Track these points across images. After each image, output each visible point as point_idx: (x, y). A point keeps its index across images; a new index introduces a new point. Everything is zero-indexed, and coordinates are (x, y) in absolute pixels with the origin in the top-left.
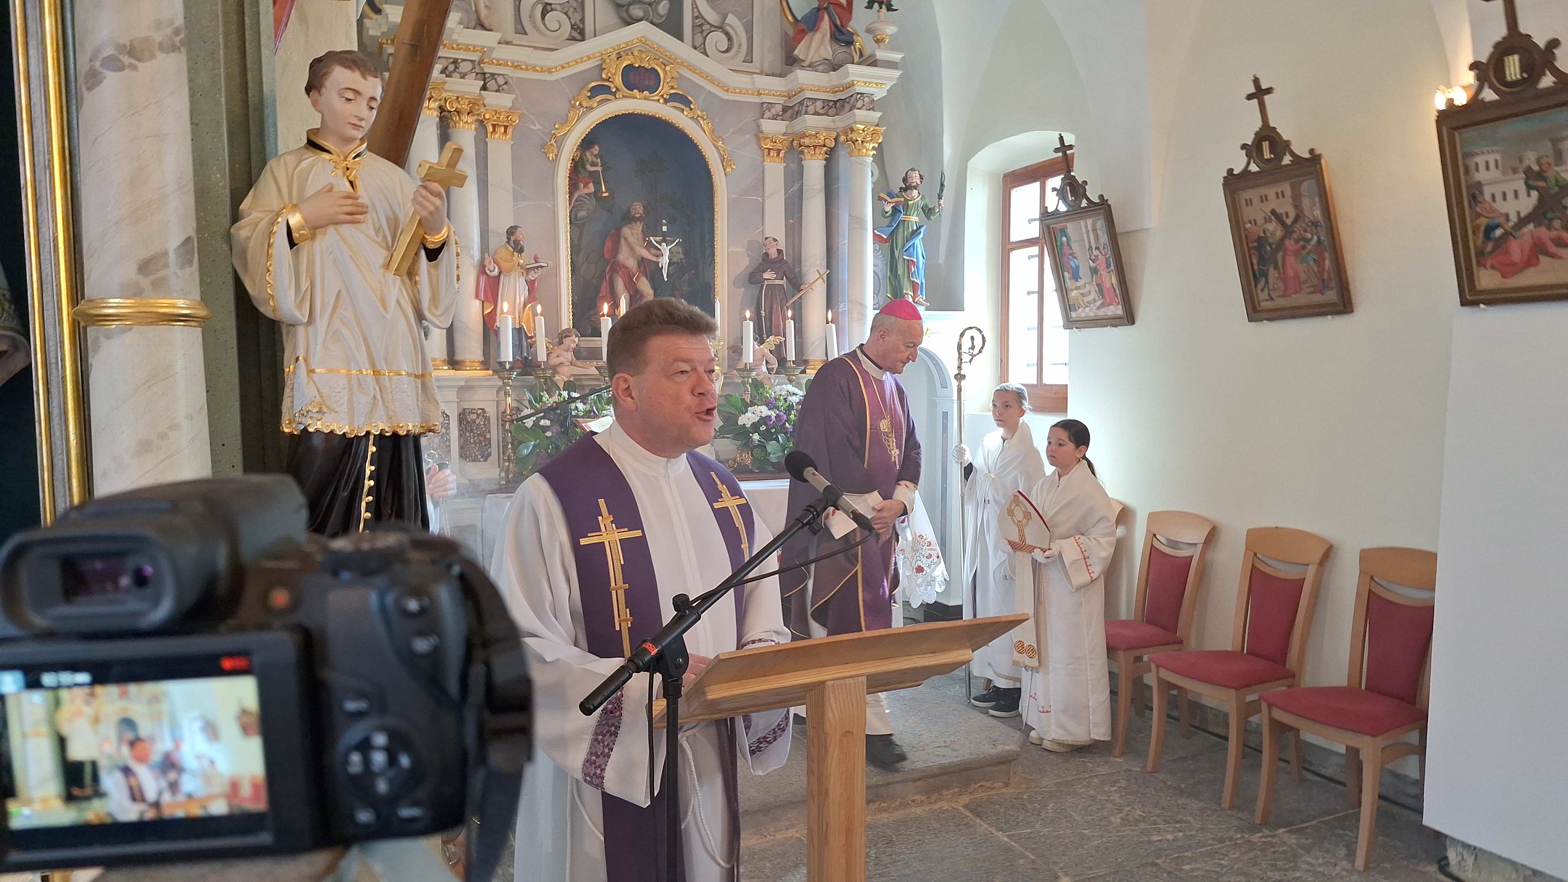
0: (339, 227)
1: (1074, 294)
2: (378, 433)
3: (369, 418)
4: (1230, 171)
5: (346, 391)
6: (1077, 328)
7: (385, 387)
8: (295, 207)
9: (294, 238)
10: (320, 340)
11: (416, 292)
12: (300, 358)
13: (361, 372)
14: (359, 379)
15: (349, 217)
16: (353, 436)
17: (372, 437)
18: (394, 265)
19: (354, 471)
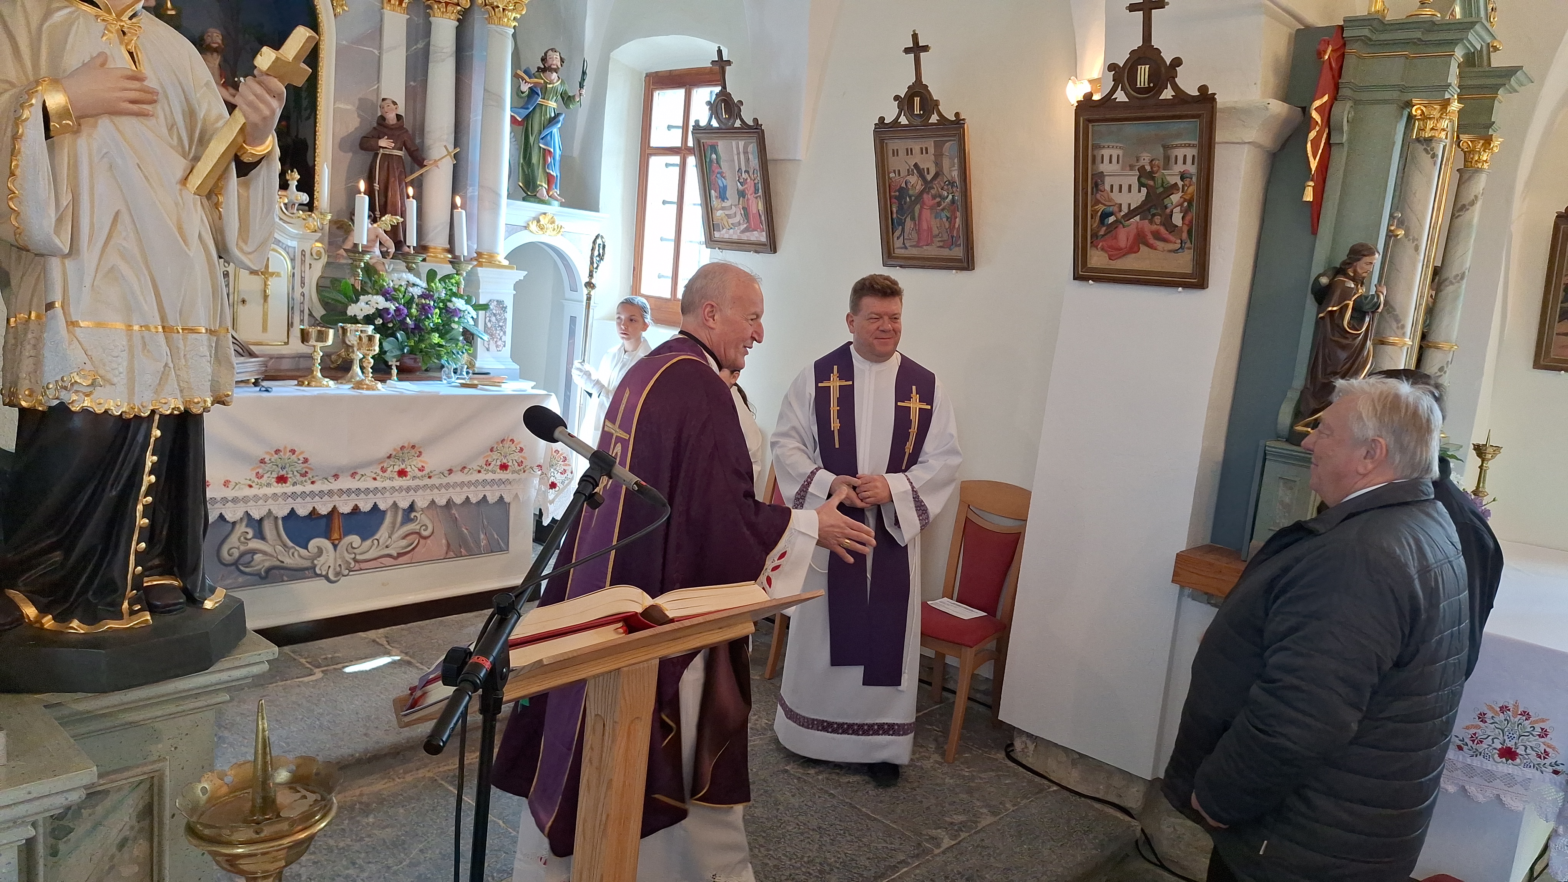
0: (119, 120)
1: (719, 214)
2: (168, 412)
3: (156, 392)
4: (882, 119)
5: (125, 355)
6: (719, 249)
7: (178, 348)
8: (56, 82)
9: (51, 128)
10: (88, 281)
11: (218, 219)
12: (57, 305)
13: (147, 328)
14: (143, 337)
15: (135, 107)
16: (132, 416)
17: (157, 417)
18: (196, 180)
19: (130, 462)
